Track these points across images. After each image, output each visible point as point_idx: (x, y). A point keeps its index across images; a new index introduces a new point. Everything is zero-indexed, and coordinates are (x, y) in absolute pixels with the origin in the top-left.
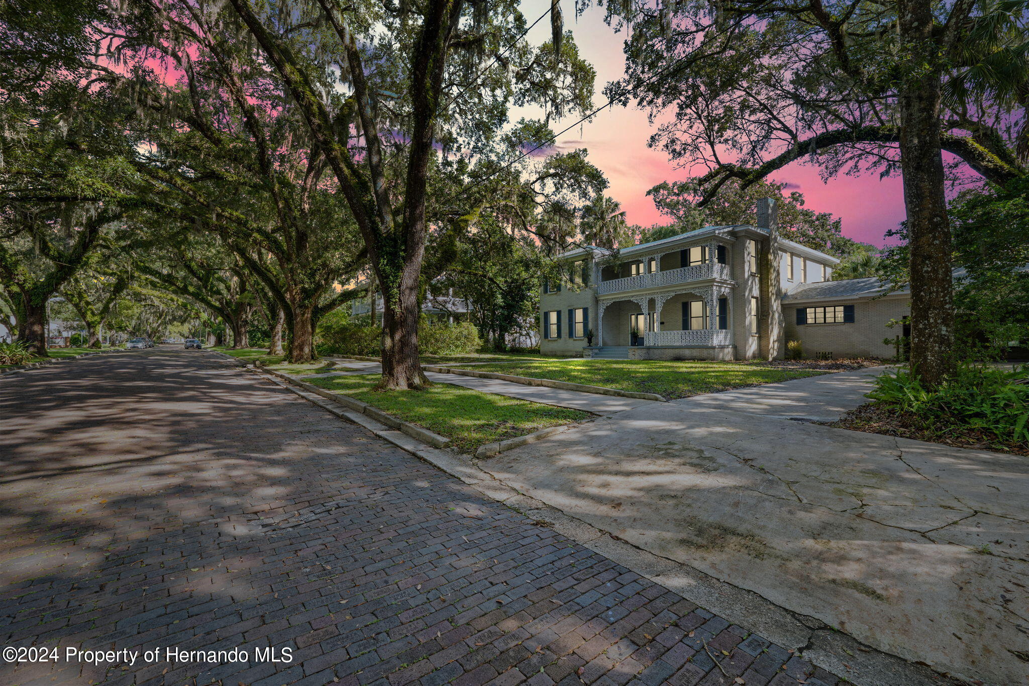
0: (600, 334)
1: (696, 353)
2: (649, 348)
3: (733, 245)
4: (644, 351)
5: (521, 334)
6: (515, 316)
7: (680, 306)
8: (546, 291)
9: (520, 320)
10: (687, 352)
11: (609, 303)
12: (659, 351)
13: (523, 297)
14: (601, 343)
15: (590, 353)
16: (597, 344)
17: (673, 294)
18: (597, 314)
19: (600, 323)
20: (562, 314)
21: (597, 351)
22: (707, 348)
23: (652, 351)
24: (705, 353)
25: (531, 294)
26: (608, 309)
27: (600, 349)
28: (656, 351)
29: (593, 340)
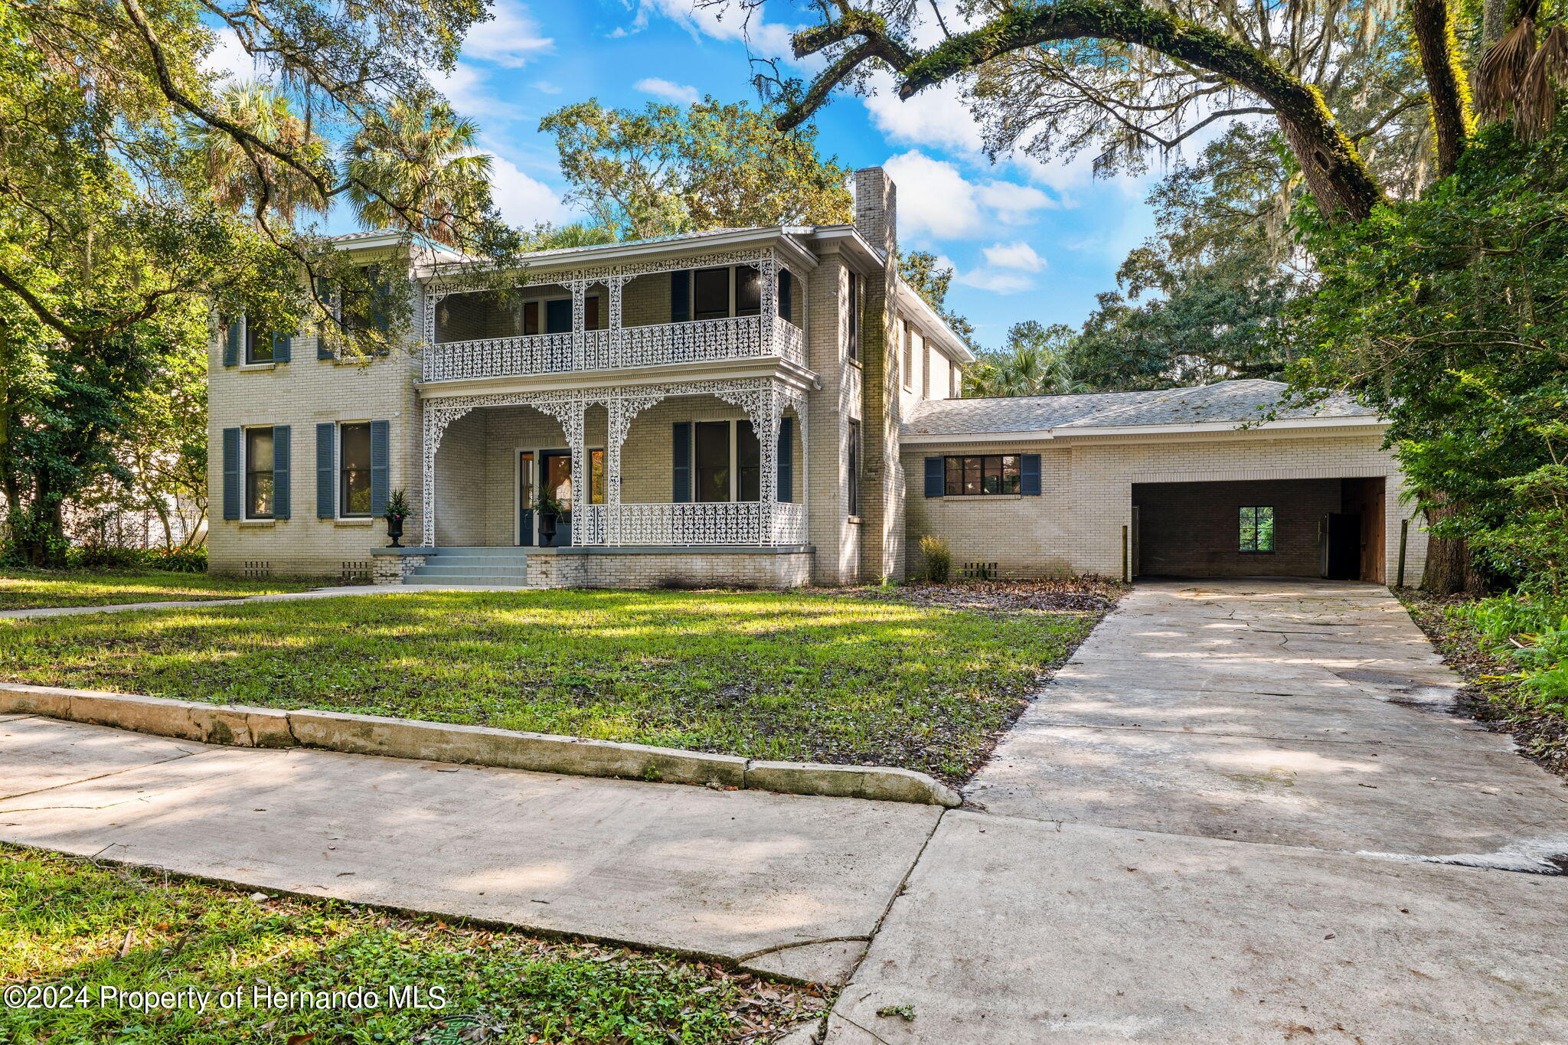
0: (429, 508)
1: (723, 567)
2: (586, 553)
3: (811, 275)
4: (575, 562)
5: (126, 504)
6: (104, 437)
7: (668, 434)
8: (230, 360)
9: (125, 455)
10: (698, 567)
11: (461, 410)
12: (617, 562)
13: (138, 374)
14: (429, 538)
15: (398, 568)
16: (418, 539)
17: (661, 396)
18: (418, 444)
19: (429, 472)
20: (295, 437)
21: (417, 562)
22: (754, 552)
23: (594, 561)
24: (747, 569)
25: (174, 365)
26: (455, 432)
27: (430, 555)
28: (607, 562)
29: (407, 525)
